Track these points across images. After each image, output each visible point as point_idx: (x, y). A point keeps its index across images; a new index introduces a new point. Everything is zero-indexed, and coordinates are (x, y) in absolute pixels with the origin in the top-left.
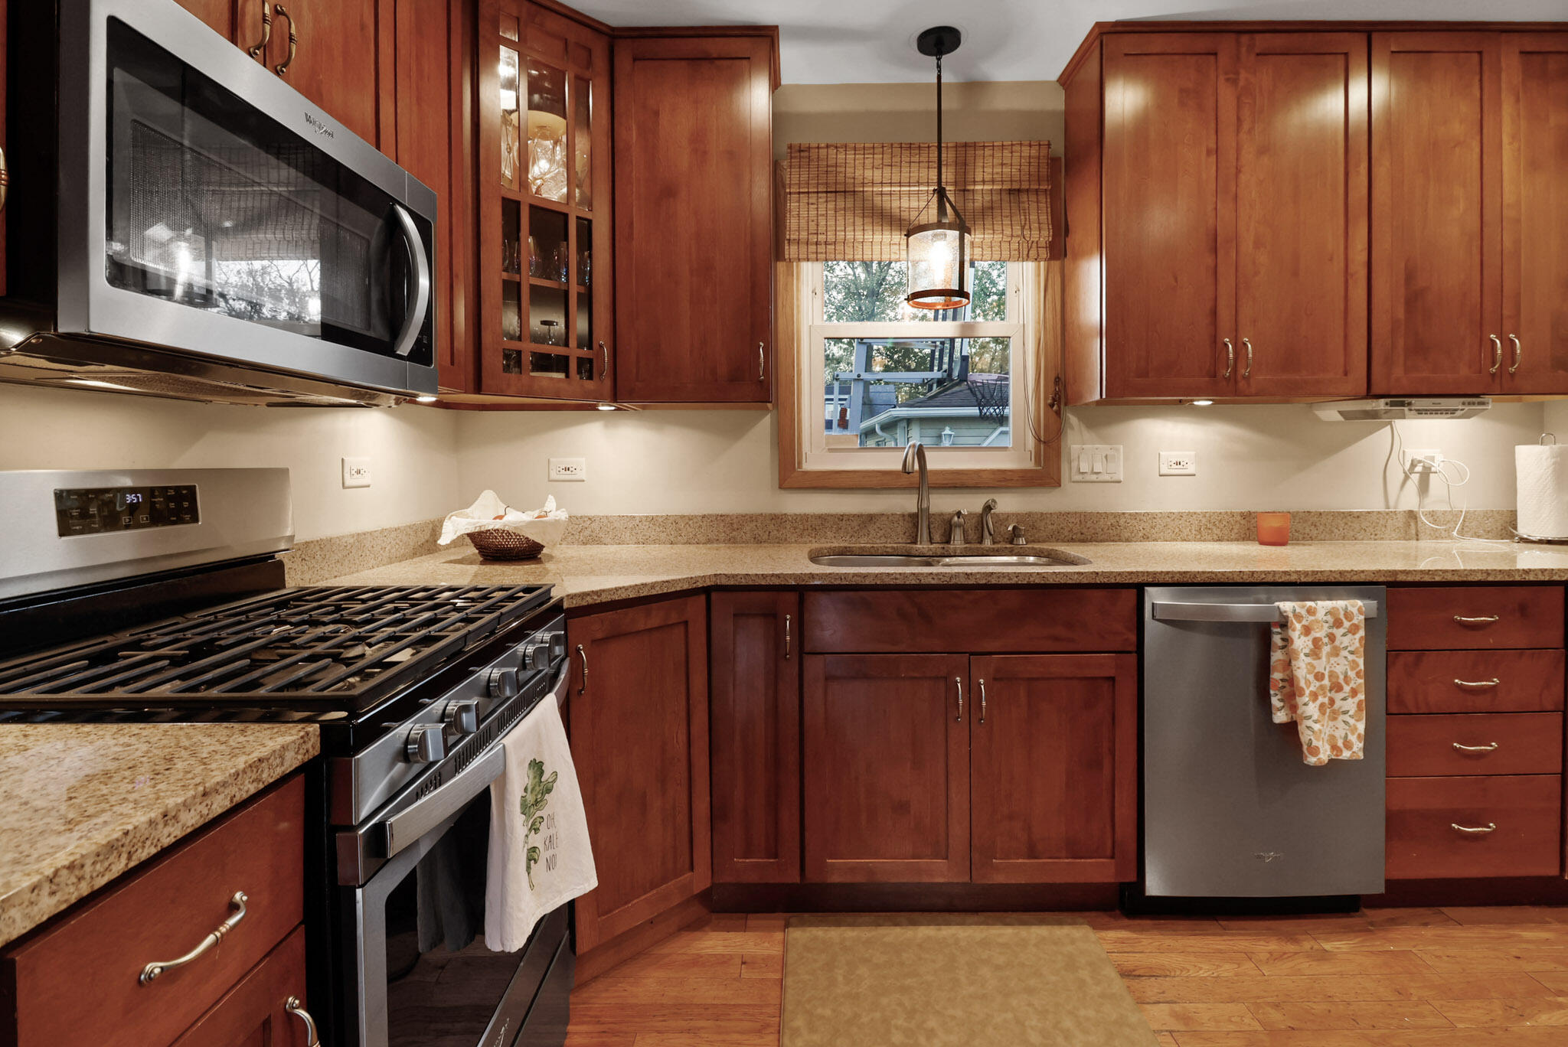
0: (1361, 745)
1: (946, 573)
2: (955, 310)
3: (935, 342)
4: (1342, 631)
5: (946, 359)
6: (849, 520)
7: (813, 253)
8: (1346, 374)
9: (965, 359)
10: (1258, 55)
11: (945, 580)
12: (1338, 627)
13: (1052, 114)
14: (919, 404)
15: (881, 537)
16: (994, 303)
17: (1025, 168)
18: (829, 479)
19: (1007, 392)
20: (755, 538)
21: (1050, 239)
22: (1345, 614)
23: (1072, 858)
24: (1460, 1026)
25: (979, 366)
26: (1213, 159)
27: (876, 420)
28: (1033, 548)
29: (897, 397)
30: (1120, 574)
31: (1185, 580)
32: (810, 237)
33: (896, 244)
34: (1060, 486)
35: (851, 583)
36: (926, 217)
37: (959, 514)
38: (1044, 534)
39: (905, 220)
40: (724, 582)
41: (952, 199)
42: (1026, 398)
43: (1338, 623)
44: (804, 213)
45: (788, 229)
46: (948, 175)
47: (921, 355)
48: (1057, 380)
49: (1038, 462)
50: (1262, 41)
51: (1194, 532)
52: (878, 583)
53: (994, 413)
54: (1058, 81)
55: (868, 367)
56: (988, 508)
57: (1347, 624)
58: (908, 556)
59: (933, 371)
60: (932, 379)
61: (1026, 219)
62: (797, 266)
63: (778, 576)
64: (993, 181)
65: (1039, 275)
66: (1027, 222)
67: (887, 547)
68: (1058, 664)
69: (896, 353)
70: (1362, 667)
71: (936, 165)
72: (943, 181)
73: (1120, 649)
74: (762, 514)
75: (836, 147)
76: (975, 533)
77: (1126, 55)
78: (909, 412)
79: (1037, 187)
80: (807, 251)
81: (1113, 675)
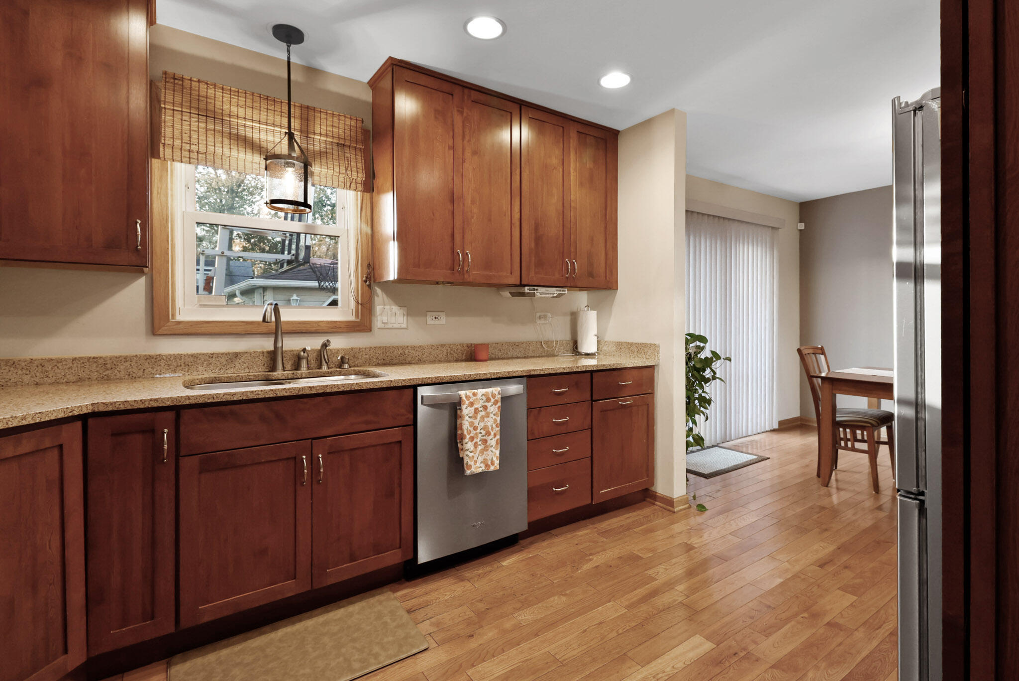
0: (498, 462)
1: (296, 388)
2: (300, 216)
3: (286, 234)
4: (490, 404)
5: (294, 247)
6: (218, 357)
7: (186, 157)
8: (511, 274)
9: (308, 248)
10: (473, 101)
11: (295, 393)
12: (488, 402)
13: (365, 103)
14: (273, 277)
15: (245, 368)
16: (329, 212)
17: (348, 132)
18: (201, 327)
19: (337, 272)
20: (129, 375)
21: (364, 179)
22: (492, 395)
23: (376, 555)
24: (555, 582)
25: (318, 253)
26: (451, 151)
27: (237, 287)
28: (354, 370)
29: (253, 271)
30: (404, 380)
31: (438, 381)
32: (184, 145)
33: (257, 163)
34: (371, 331)
35: (222, 400)
36: (280, 149)
37: (304, 350)
38: (361, 361)
39: (263, 148)
40: (102, 409)
41: (298, 141)
42: (350, 275)
43: (488, 400)
44: (177, 126)
45: (163, 135)
46: (296, 124)
47: (274, 242)
48: (369, 266)
49: (357, 316)
50: (475, 95)
51: (444, 356)
52: (244, 398)
53: (329, 286)
54: (368, 83)
55: (230, 248)
56: (325, 345)
57: (493, 400)
58: (268, 381)
59: (284, 254)
60: (283, 260)
61: (348, 163)
62: (172, 165)
63: (156, 400)
64: (327, 136)
65: (357, 200)
66: (350, 166)
67: (250, 376)
68: (369, 438)
69: (253, 238)
70: (499, 422)
71: (287, 116)
72: (292, 127)
73: (405, 424)
74: (136, 355)
75: (207, 84)
76: (316, 363)
77: (406, 81)
78: (266, 283)
79: (355, 145)
80: (181, 155)
81: (400, 440)
